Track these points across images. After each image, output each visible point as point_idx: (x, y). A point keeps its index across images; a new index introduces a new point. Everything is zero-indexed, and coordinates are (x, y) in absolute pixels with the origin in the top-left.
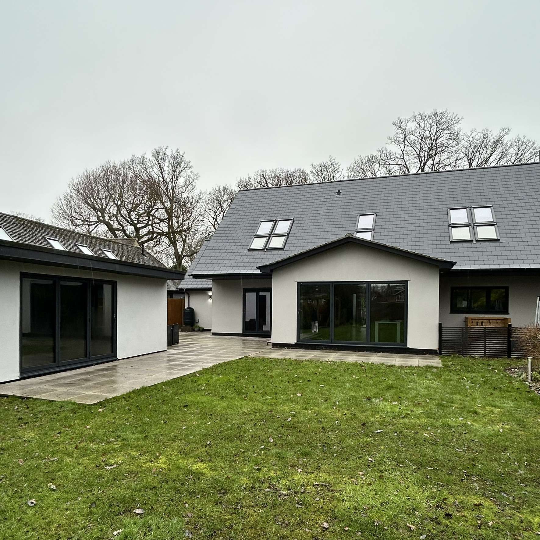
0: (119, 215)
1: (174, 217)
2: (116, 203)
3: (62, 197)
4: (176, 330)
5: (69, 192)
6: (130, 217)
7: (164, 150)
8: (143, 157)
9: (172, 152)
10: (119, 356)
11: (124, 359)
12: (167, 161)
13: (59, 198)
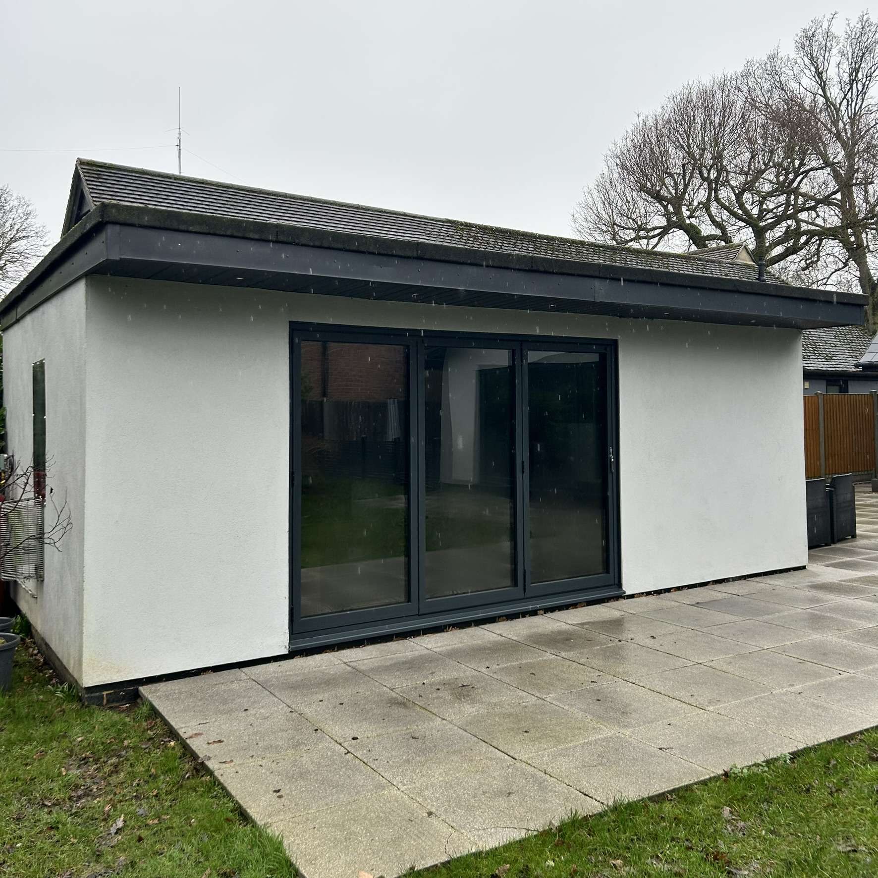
0: (715, 204)
1: (856, 184)
2: (706, 175)
3: (592, 186)
4: (842, 496)
5: (606, 171)
6: (742, 206)
7: (825, 25)
8: (772, 58)
9: (848, 25)
10: (629, 587)
11: (648, 593)
12: (834, 51)
13: (586, 189)
